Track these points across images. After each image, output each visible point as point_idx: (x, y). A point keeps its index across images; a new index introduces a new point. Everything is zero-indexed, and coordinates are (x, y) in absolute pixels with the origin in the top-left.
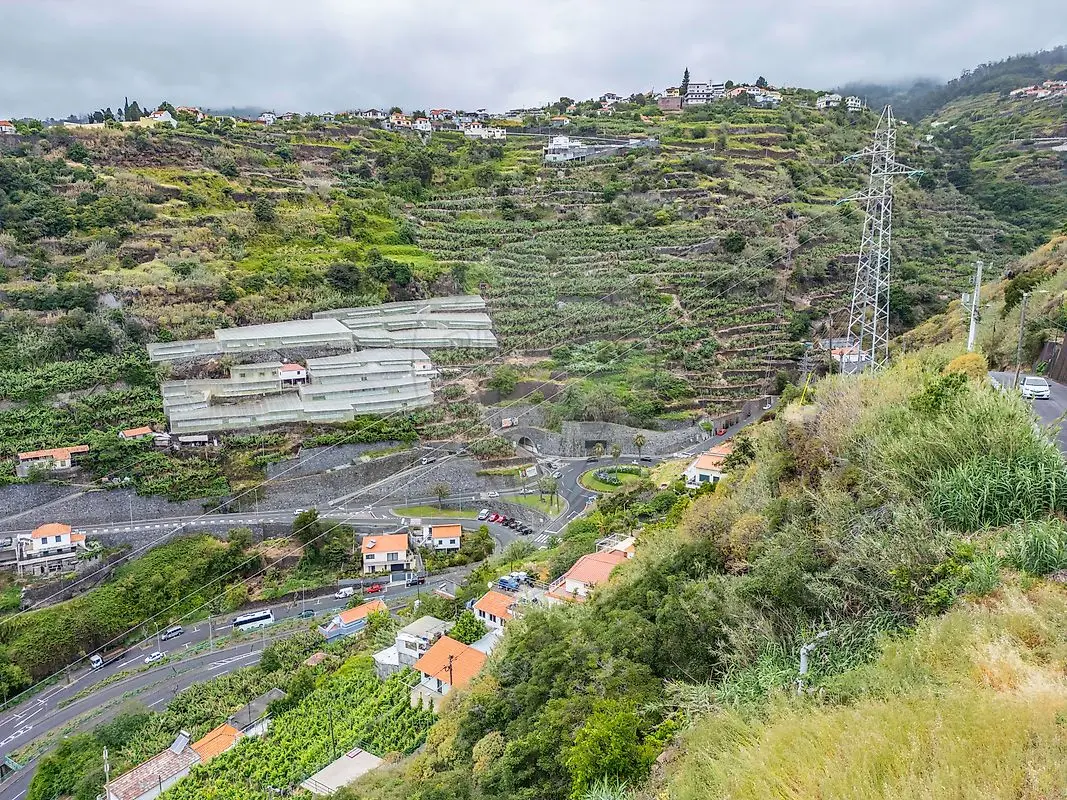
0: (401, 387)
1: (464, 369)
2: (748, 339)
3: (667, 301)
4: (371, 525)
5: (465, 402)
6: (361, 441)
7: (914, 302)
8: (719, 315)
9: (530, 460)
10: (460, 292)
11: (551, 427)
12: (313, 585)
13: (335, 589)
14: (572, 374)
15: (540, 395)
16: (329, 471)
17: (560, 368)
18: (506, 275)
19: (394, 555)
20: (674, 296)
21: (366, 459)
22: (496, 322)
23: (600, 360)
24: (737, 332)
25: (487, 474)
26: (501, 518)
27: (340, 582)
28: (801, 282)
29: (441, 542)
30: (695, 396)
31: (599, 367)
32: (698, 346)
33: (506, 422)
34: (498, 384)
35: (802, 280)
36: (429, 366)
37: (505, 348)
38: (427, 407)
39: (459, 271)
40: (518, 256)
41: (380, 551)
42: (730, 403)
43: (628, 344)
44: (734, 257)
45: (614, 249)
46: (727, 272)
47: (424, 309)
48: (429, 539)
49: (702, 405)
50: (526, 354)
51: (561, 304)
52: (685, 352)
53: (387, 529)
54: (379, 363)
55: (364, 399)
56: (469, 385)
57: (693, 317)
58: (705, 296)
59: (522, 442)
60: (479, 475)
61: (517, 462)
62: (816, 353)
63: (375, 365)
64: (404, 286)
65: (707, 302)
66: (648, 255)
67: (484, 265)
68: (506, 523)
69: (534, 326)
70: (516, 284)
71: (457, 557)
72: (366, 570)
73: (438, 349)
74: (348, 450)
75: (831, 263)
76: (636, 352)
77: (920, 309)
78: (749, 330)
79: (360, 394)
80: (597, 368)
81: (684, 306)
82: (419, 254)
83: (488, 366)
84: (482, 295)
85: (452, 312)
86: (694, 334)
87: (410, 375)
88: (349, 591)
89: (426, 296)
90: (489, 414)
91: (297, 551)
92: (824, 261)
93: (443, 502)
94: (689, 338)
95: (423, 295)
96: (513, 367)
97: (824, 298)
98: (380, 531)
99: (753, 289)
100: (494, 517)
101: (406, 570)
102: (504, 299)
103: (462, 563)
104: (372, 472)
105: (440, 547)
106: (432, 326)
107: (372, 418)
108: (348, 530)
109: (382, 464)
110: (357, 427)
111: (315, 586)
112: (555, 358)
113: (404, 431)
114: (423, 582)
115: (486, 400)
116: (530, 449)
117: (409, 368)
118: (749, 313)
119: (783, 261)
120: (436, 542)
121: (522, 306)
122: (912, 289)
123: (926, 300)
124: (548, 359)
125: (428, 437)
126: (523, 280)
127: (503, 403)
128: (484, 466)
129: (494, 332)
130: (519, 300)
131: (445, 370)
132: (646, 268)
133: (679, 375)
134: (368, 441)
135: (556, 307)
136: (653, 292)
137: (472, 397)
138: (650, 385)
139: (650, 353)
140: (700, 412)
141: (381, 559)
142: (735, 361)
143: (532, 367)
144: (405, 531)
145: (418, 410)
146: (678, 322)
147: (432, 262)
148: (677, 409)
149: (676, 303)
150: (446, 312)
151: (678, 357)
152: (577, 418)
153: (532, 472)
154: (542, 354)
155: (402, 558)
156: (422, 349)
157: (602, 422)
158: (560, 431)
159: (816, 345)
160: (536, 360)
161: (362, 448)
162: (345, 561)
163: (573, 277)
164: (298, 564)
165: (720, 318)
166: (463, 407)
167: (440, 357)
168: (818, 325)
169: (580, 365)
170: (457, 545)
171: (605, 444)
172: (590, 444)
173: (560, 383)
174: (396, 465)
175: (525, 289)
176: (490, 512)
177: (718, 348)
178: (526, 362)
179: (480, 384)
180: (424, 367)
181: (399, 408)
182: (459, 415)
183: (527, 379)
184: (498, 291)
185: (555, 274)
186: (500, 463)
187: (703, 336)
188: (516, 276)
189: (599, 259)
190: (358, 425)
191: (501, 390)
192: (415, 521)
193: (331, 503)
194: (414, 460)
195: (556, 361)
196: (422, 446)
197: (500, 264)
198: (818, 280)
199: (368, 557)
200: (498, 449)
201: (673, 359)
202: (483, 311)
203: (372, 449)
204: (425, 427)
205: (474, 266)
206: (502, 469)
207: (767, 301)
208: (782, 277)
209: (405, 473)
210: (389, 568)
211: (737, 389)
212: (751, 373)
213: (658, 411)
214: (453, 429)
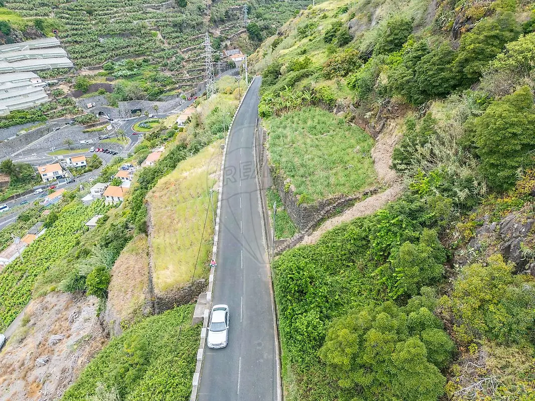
0: (29, 94)
1: (59, 80)
2: (195, 53)
3: (155, 35)
4: (39, 162)
5: (66, 97)
6: (18, 124)
7: (262, 30)
8: (180, 42)
9: (107, 122)
10: (44, 36)
11: (113, 105)
12: (20, 191)
13: (32, 191)
14: (117, 78)
15: (103, 90)
16: (6, 141)
17: (110, 75)
18: (67, 24)
19: (56, 172)
20: (158, 32)
21: (23, 132)
22: (68, 52)
23: (129, 69)
24: (190, 50)
25: (88, 132)
26: (101, 150)
27: (34, 188)
28: (215, 22)
29: (77, 164)
30: (177, 83)
31: (129, 73)
32: (174, 59)
33: (89, 105)
34: (80, 86)
35: (215, 21)
36: (40, 81)
37: (78, 67)
38: (46, 103)
39: (39, 24)
40: (69, 12)
41: (49, 172)
42: (192, 85)
43: (140, 59)
44: (183, 9)
45: (122, 6)
46: (181, 18)
47: (25, 48)
48: (71, 163)
49: (180, 87)
50: (90, 69)
51: (101, 40)
52: (168, 62)
53: (48, 162)
54: (11, 82)
55: (11, 102)
56: (65, 89)
57: (169, 44)
58: (173, 32)
59: (100, 114)
60: (84, 132)
61: (101, 124)
62: (225, 58)
63: (10, 83)
64: (8, 34)
65: (174, 35)
66: (141, 9)
67: (51, 18)
68: (105, 151)
69: (90, 53)
70: (73, 29)
71: (87, 169)
72: (45, 181)
73: (42, 70)
74: (12, 129)
75: (227, 12)
76: (146, 64)
77: (264, 33)
78: (195, 48)
79: (8, 100)
80: (128, 74)
81: (164, 37)
82: (9, 13)
83: (72, 77)
84: (56, 37)
85: (42, 48)
86: (171, 52)
87: (30, 87)
88: (41, 190)
89: (23, 39)
90: (80, 102)
91: (7, 179)
92: (223, 10)
93: (70, 147)
94: (169, 55)
95: (21, 39)
96: (85, 76)
97: (225, 30)
98: (44, 164)
99: (194, 27)
100: (97, 150)
101: (64, 178)
102: (69, 39)
103: (90, 171)
104: (28, 138)
105: (77, 166)
106: (33, 57)
107: (19, 111)
108: (29, 166)
109: (33, 133)
110: (13, 117)
111: (23, 191)
112: (106, 70)
113: (39, 116)
114: (74, 181)
115: (76, 95)
116: (105, 117)
117: (29, 83)
118: (194, 40)
119: (206, 11)
120: (75, 164)
121: (80, 42)
122: (261, 23)
123: (266, 28)
124: (102, 71)
125: (52, 118)
126: (77, 27)
127: (85, 95)
128: (86, 128)
129: (70, 58)
130: (78, 39)
131: (49, 81)
132: (141, 17)
133: (168, 74)
134: (21, 123)
135: (99, 41)
136: (147, 31)
137: (68, 95)
138: (155, 80)
139: (152, 64)
140: (180, 91)
141: (50, 175)
142: (191, 65)
143: (95, 76)
144: (57, 162)
145: (42, 105)
146: (162, 47)
147: (21, 19)
148: (170, 90)
149: (160, 37)
150: (38, 48)
151: (165, 65)
152: (125, 100)
153: (109, 127)
154: (98, 68)
155: (60, 173)
156: (32, 71)
157: (137, 101)
158: (117, 107)
159: (224, 54)
160: (96, 72)
161: (19, 127)
162: (33, 179)
163: (103, 23)
164: (9, 184)
165: (181, 44)
166: (65, 100)
167: (44, 75)
168: (224, 44)
169: (120, 73)
170: (85, 164)
171: (140, 110)
172: (134, 112)
173: (111, 83)
174: (40, 133)
175: (80, 32)
176: (95, 148)
177: (183, 59)
178: (92, 73)
179: (70, 87)
180: (37, 81)
181: (32, 105)
182: (65, 104)
183: (94, 82)
184: (65, 34)
185: (94, 22)
186: (93, 126)
187: (175, 54)
188: (72, 24)
189: (116, 12)
190: (13, 116)
191: (82, 89)
192: (60, 157)
193: (13, 155)
194: (48, 130)
195: (107, 72)
196: (50, 122)
197: (61, 17)
198: (222, 21)
199: (44, 175)
200: (90, 119)
201: (164, 66)
202: (60, 46)
203: (25, 126)
204: (49, 113)
205: (46, 19)
206: (94, 128)
207: (201, 33)
208: (206, 20)
209: (46, 136)
210: (55, 178)
211: (194, 78)
212: (199, 70)
213: (161, 92)
214: (64, 112)
